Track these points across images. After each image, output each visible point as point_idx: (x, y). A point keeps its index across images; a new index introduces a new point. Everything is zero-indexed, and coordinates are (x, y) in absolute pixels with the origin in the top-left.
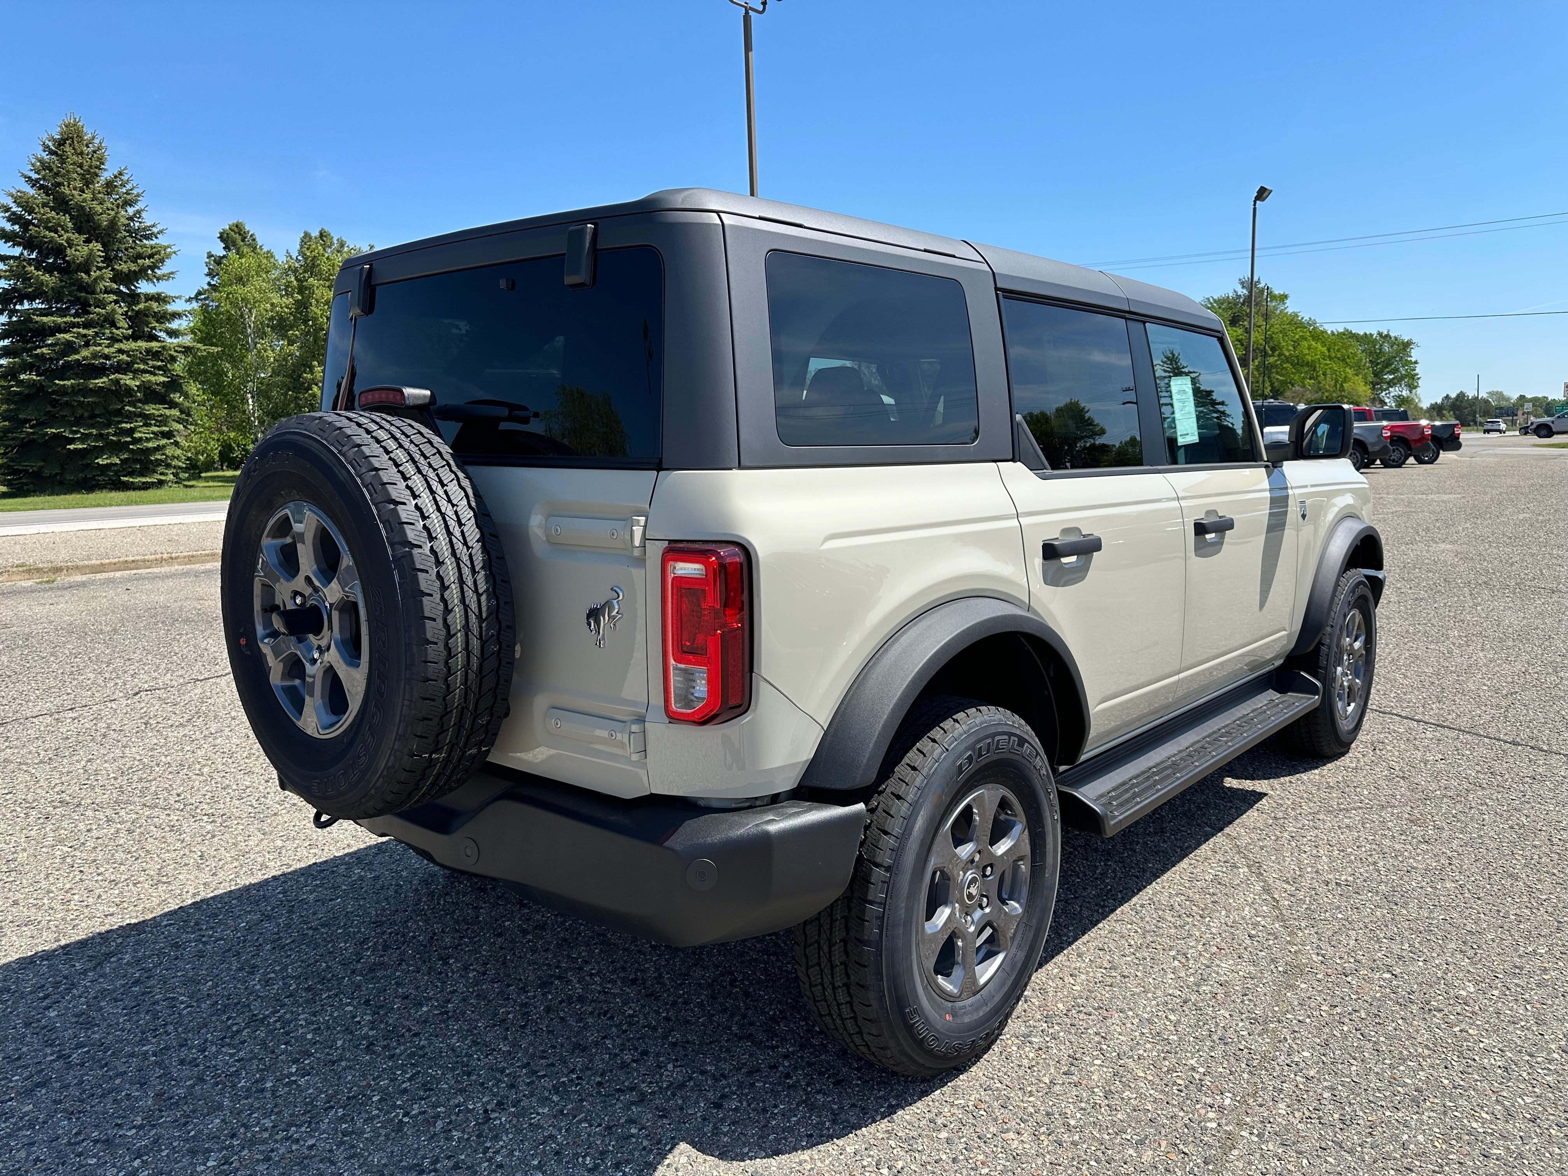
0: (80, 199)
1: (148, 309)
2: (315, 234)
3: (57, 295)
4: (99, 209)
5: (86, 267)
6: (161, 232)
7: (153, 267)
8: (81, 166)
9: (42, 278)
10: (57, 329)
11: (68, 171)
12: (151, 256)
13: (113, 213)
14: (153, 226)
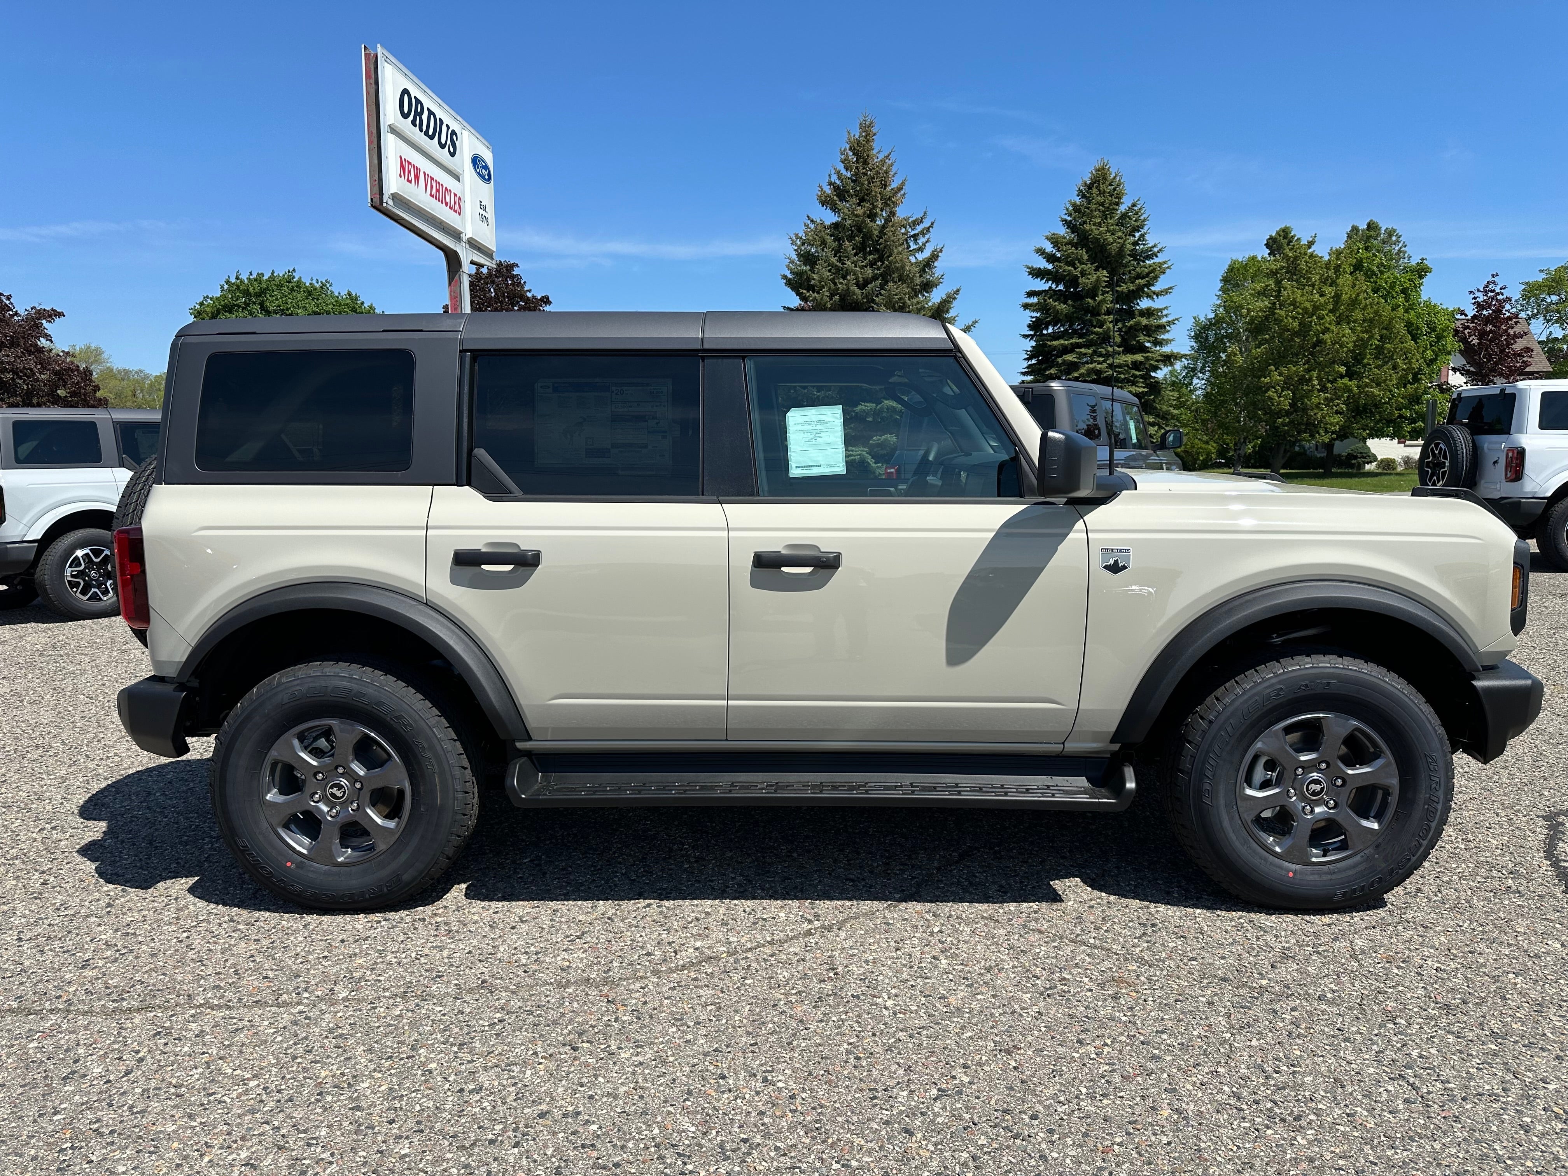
0: (1097, 232)
1: (1138, 324)
2: (1363, 226)
3: (1069, 319)
4: (1111, 240)
5: (1093, 293)
6: (1160, 251)
7: (1149, 285)
8: (1102, 205)
9: (1058, 307)
10: (1066, 350)
11: (1091, 211)
12: (1148, 275)
13: (1121, 241)
14: (1154, 246)
